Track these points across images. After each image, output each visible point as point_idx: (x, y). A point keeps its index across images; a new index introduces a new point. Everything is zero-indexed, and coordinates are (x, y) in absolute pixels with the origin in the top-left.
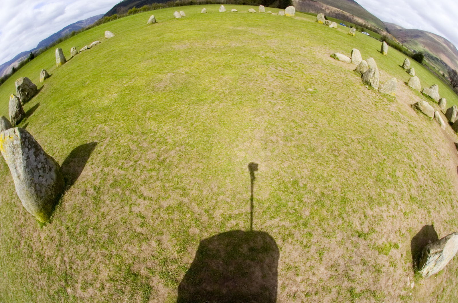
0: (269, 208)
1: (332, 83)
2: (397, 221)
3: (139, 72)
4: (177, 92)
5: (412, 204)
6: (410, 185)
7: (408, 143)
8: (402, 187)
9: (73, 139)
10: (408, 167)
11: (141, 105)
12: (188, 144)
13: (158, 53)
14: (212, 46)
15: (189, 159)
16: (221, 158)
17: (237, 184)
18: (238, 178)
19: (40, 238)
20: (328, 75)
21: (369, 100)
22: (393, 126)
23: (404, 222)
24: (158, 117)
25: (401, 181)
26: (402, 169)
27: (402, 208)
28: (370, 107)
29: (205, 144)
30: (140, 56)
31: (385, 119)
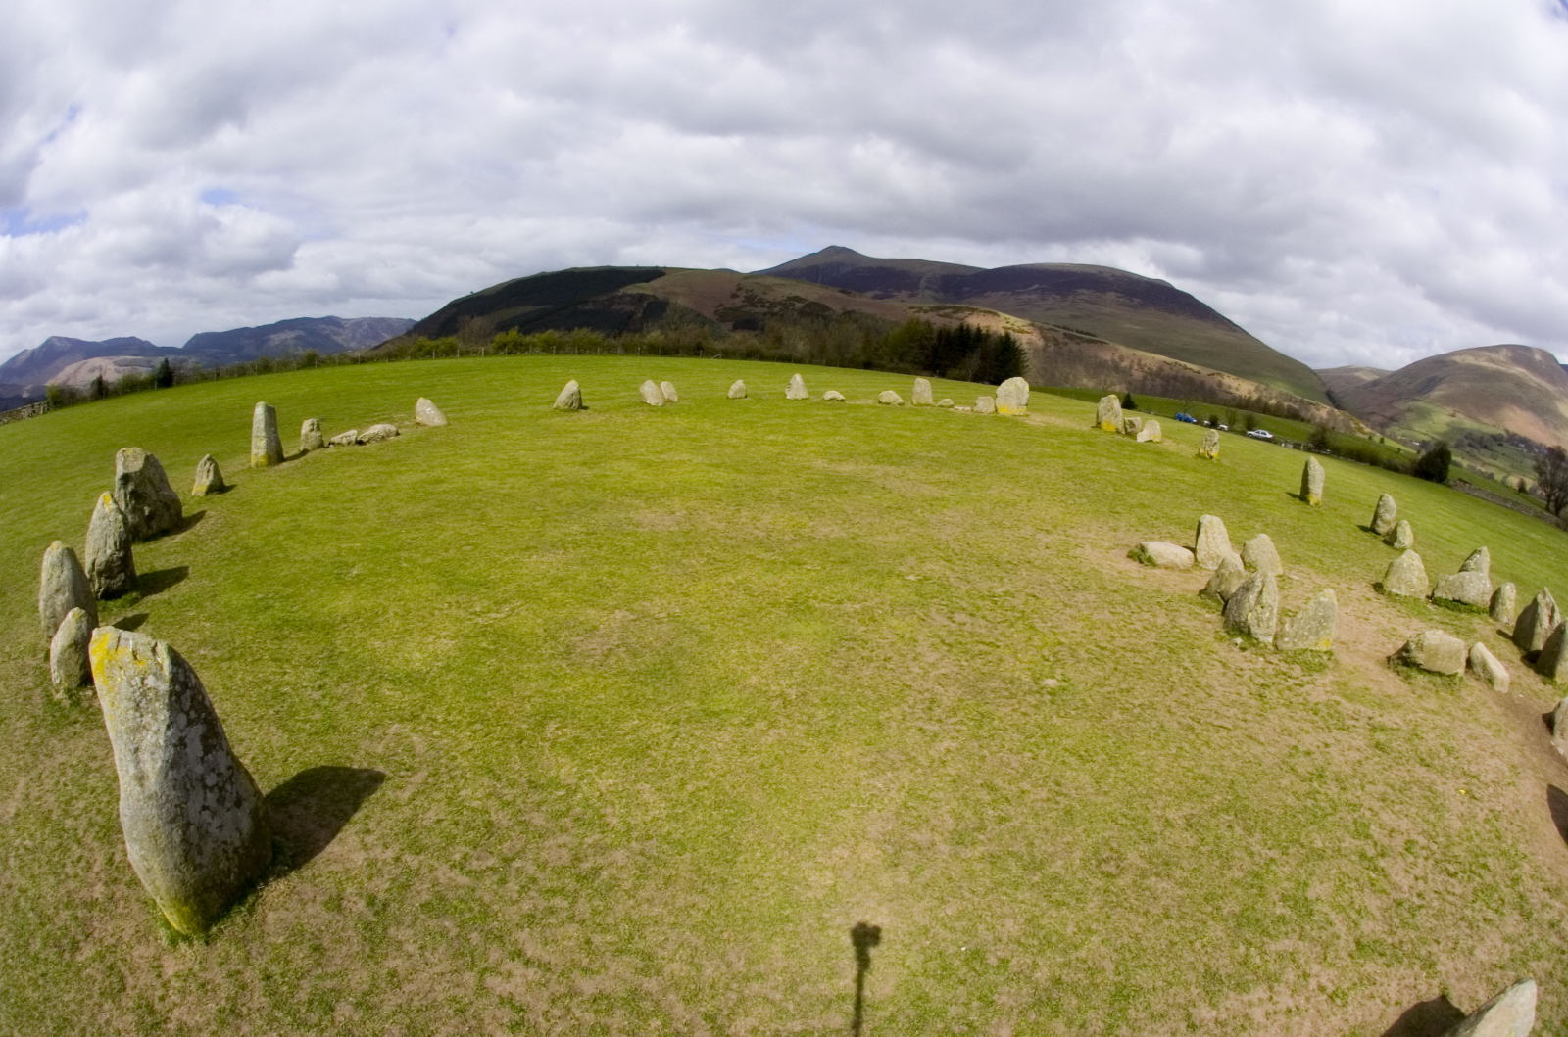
0: (892, 1019)
1: (1122, 652)
2: (1304, 1019)
3: (523, 586)
4: (642, 678)
5: (1362, 961)
6: (1359, 912)
7: (1363, 788)
8: (1328, 928)
9: (303, 736)
10: (1353, 862)
11: (530, 697)
12: (666, 838)
13: (584, 529)
14: (756, 532)
15: (668, 881)
16: (761, 887)
17: (802, 957)
18: (807, 942)
19: (160, 966)
20: (1114, 625)
21: (1239, 684)
22: (1313, 749)
23: (1333, 1019)
24: (581, 747)
25: (1326, 909)
26: (1334, 871)
27: (1324, 981)
28: (1242, 709)
29: (717, 842)
30: (528, 527)
31: (1290, 735)
